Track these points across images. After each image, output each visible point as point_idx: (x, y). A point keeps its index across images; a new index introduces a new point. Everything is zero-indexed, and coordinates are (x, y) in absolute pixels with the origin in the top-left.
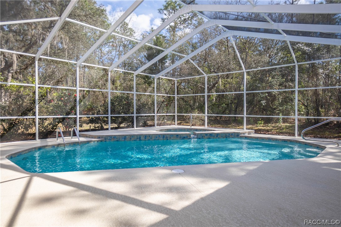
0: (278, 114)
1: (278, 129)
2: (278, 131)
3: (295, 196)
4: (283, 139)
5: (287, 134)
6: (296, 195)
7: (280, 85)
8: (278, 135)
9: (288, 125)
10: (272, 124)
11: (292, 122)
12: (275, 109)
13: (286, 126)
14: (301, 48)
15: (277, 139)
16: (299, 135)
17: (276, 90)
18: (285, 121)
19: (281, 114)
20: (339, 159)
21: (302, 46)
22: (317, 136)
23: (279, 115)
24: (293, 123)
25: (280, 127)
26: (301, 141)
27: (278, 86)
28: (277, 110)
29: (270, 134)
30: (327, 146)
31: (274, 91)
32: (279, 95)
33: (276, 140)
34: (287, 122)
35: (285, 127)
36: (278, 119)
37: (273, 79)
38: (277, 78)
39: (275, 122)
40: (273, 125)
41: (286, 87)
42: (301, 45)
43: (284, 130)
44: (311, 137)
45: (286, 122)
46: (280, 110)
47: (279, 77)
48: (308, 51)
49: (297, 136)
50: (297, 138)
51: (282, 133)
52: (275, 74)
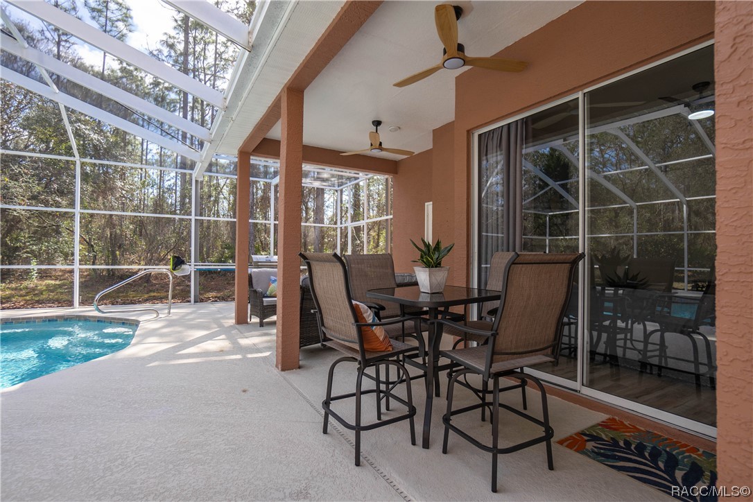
0: (27, 261)
1: (27, 294)
2: (28, 298)
3: (121, 467)
4: (46, 317)
5: (53, 303)
6: (120, 461)
7: (34, 198)
8: (32, 308)
9: (53, 282)
10: (10, 282)
11: (61, 276)
12: (17, 249)
13: (48, 286)
14: (85, 134)
15: (30, 318)
16: (83, 303)
17: (22, 207)
18: (43, 275)
19: (34, 262)
20: (167, 341)
21: (86, 129)
22: (117, 302)
23: (30, 264)
24: (62, 278)
25: (34, 289)
26: (89, 317)
27: (28, 199)
28: (25, 252)
29: (8, 308)
30: (140, 319)
31: (17, 207)
32: (29, 218)
33: (28, 321)
34: (50, 277)
35: (45, 288)
36: (27, 272)
37: (16, 182)
38: (26, 182)
39: (18, 279)
40: (13, 285)
41: (46, 204)
42: (84, 127)
43: (44, 296)
44: (106, 304)
45: (46, 276)
46: (32, 252)
47: (31, 181)
48: (98, 141)
49: (78, 306)
50: (77, 309)
51: (39, 302)
52: (20, 171)
